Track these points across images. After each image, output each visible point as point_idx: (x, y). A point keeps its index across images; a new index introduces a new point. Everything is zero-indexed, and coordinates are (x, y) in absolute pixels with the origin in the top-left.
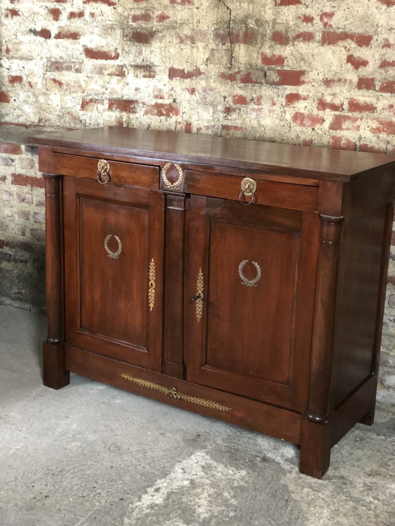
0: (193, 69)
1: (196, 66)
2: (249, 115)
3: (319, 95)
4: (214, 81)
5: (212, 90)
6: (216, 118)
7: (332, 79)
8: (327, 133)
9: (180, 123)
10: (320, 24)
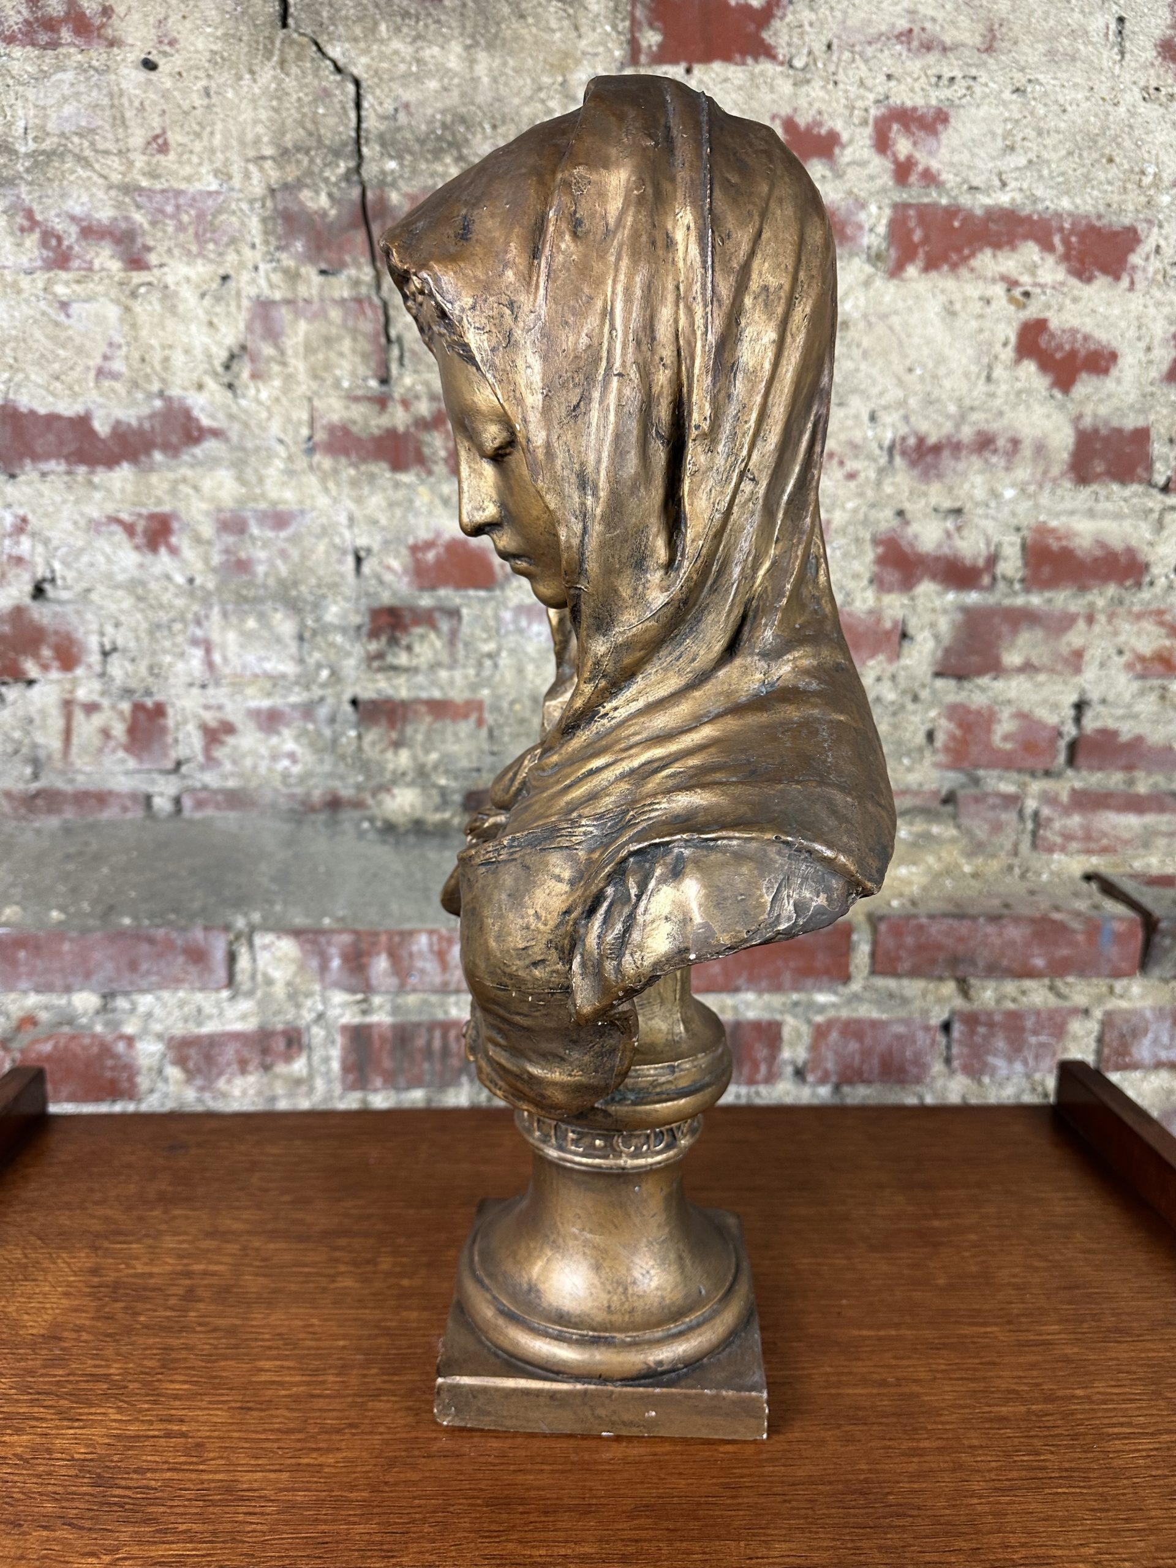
0: (146, 411)
1: (161, 394)
2: (511, 641)
3: (885, 519)
4: (290, 473)
5: (279, 519)
6: (319, 666)
7: (949, 438)
8: (924, 694)
9: (91, 708)
10: (880, 167)
